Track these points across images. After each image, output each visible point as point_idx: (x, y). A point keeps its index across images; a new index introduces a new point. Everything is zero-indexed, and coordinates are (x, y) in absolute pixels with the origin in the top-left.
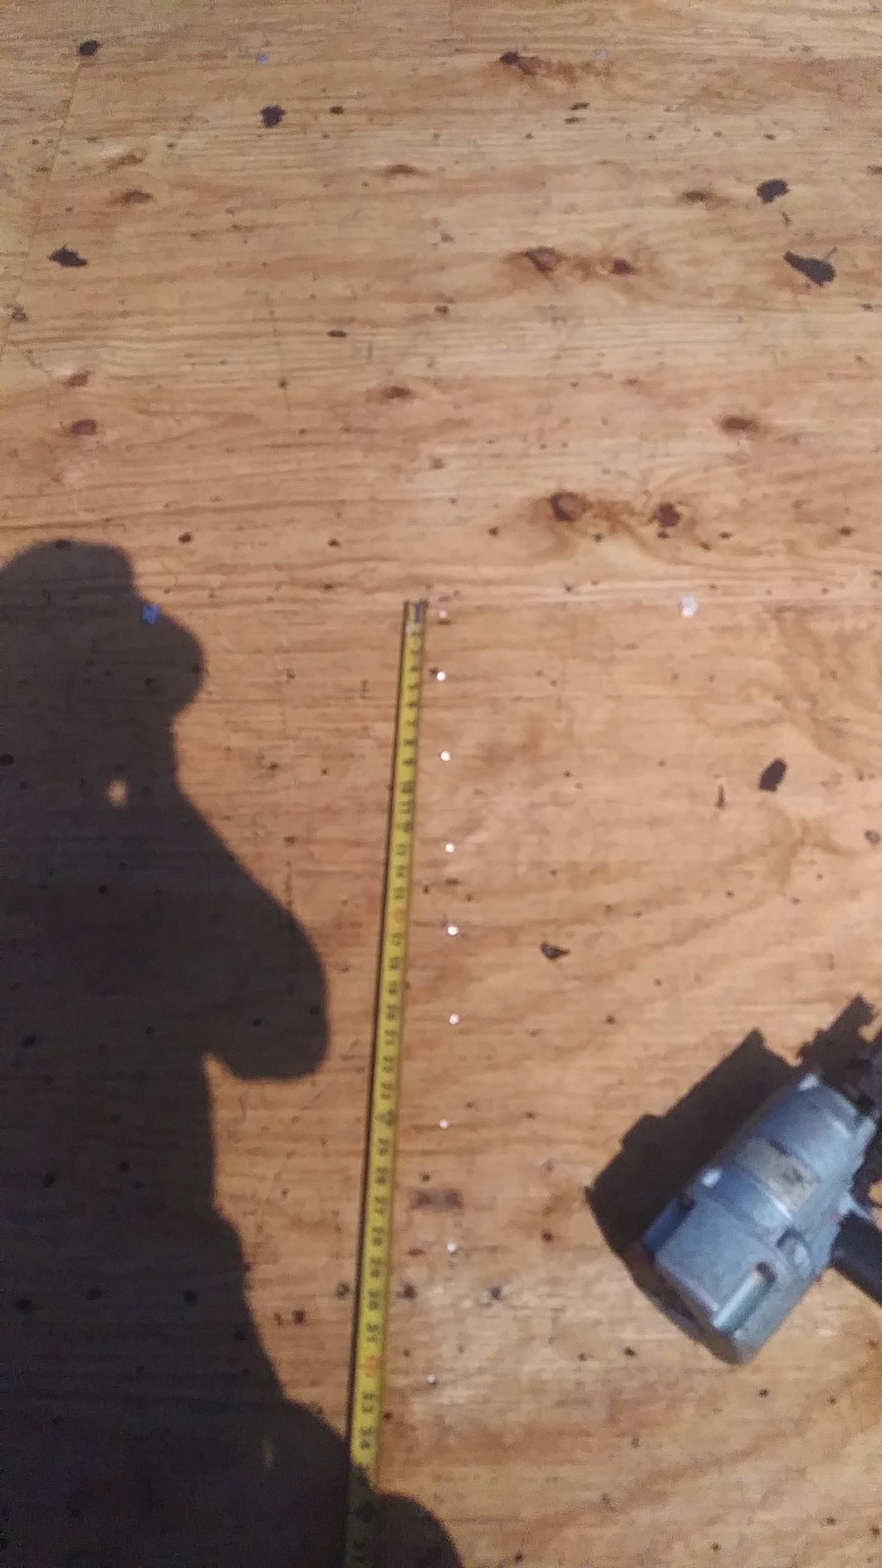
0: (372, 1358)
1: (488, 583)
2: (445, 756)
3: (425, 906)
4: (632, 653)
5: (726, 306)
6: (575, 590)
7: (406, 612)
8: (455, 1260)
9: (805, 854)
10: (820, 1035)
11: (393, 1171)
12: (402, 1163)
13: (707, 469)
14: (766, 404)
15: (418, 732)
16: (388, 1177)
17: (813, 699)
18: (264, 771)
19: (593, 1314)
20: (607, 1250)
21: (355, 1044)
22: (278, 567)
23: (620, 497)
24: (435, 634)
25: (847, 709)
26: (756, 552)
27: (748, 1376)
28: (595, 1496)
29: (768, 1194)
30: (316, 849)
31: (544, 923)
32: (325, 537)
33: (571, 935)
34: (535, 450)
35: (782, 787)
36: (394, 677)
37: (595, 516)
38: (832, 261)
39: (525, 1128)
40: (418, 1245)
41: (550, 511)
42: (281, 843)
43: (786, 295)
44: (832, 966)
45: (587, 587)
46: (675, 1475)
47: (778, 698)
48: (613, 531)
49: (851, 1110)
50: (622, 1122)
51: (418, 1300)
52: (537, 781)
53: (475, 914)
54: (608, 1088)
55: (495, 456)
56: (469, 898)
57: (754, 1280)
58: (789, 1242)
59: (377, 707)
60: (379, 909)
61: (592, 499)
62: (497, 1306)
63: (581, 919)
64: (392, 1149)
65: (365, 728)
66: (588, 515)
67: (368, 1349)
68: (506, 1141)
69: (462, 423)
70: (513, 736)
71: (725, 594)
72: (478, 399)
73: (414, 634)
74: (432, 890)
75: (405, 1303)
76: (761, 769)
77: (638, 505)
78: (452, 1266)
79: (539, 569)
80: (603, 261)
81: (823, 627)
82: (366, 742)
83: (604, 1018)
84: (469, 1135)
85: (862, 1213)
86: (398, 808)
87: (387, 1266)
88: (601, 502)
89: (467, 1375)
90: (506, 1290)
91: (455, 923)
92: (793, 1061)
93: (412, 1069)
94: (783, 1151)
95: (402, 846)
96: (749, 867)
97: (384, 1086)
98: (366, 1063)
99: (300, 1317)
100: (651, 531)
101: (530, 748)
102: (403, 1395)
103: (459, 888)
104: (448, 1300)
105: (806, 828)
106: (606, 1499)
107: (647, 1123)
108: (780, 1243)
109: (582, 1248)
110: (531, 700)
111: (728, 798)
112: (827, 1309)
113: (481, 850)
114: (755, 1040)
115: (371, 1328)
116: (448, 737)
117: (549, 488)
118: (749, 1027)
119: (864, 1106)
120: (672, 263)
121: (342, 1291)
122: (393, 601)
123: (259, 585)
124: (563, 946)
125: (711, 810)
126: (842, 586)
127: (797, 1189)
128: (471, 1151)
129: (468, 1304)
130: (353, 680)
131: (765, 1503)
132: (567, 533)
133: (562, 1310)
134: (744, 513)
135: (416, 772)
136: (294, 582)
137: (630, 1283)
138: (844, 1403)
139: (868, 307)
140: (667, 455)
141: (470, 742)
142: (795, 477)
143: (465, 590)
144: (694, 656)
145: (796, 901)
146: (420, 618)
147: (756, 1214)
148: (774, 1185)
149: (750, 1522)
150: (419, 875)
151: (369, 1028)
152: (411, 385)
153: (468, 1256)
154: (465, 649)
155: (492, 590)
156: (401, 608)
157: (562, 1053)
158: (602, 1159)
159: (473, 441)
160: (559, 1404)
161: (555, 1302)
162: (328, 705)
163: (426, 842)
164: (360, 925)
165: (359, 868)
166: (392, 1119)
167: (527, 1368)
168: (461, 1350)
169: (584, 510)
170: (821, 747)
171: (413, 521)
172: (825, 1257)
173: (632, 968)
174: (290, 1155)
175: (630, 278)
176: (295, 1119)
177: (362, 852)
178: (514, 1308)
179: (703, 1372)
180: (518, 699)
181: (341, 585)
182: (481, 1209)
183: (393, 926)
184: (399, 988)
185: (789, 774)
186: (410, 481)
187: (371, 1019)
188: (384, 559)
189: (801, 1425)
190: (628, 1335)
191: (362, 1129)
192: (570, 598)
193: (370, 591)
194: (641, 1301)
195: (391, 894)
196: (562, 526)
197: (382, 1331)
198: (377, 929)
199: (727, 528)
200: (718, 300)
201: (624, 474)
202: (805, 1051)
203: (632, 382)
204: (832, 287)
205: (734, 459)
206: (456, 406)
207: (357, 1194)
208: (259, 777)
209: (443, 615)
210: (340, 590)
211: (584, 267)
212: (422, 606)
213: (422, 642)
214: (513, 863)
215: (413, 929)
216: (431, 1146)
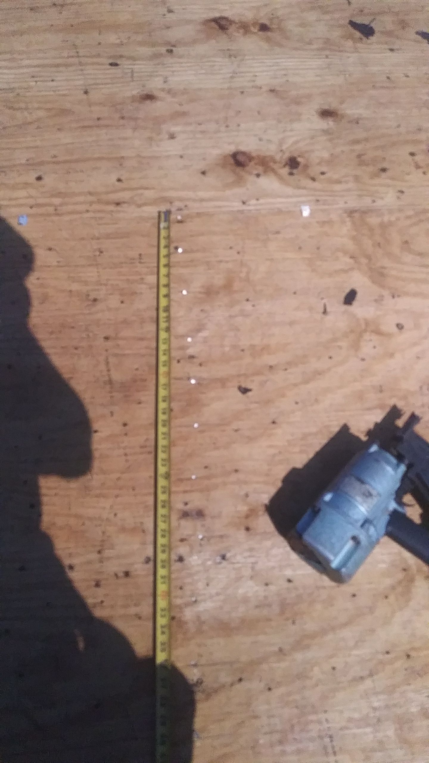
0: (163, 592)
1: (202, 200)
2: (185, 292)
3: (178, 370)
4: (278, 236)
5: (318, 49)
6: (247, 203)
7: (159, 216)
8: (202, 542)
9: (367, 336)
10: (377, 425)
11: (169, 502)
12: (173, 497)
13: (312, 138)
14: (342, 103)
15: (169, 280)
16: (167, 505)
17: (369, 257)
18: (90, 303)
19: (271, 564)
20: (276, 533)
21: (147, 440)
22: (90, 193)
23: (268, 154)
24: (175, 229)
25: (386, 262)
26: (339, 182)
27: (347, 588)
28: (276, 649)
29: (356, 503)
30: (120, 342)
31: (239, 376)
32: (113, 178)
33: (253, 381)
34: (223, 129)
35: (355, 303)
36: (155, 251)
37: (256, 164)
38: (373, 25)
39: (234, 477)
40: (184, 537)
41: (232, 161)
42: (102, 340)
43: (350, 43)
44: (381, 391)
45: (253, 202)
46: (313, 636)
47: (352, 257)
48: (265, 172)
49: (394, 461)
50: (282, 472)
51: (185, 562)
52: (231, 305)
53: (204, 372)
54: (274, 455)
55: (202, 132)
56: (201, 365)
57: (350, 544)
58: (367, 525)
59: (148, 267)
60: (154, 371)
61: (254, 154)
62: (224, 563)
63: (258, 373)
64: (168, 491)
65: (142, 279)
66: (252, 163)
67: (161, 588)
68: (225, 484)
69: (184, 114)
70: (219, 280)
71: (324, 204)
72: (192, 101)
73: (164, 228)
74: (182, 361)
75: (179, 564)
76: (344, 295)
77: (278, 157)
78: (201, 545)
79: (228, 193)
80: (254, 24)
81: (373, 220)
82: (143, 286)
83: (271, 421)
84: (206, 482)
85: (400, 509)
86: (161, 320)
87: (169, 548)
88: (258, 156)
89: (211, 597)
90: (228, 555)
91: (195, 378)
92: (364, 438)
93: (176, 452)
94: (362, 482)
95: (165, 339)
96: (339, 344)
97: (162, 460)
98: (152, 449)
99: (127, 574)
100: (285, 171)
101: (228, 286)
102: (180, 608)
103: (195, 360)
104: (200, 562)
105: (367, 323)
106: (281, 650)
107: (294, 472)
108: (362, 526)
109: (265, 533)
110: (227, 262)
111: (328, 309)
112: (382, 554)
113: (205, 340)
114: (345, 429)
115: (162, 577)
116: (185, 282)
117: (232, 149)
118: (342, 423)
119: (400, 458)
120: (291, 25)
121: (148, 560)
122: (152, 211)
123: (81, 203)
124: (249, 386)
125: (319, 316)
126: (382, 198)
127: (369, 500)
128: (207, 490)
129: (209, 563)
130: (134, 254)
131: (356, 646)
132: (242, 173)
133: (256, 563)
134: (332, 161)
135: (169, 301)
136: (99, 202)
137: (288, 549)
138: (392, 598)
139: (392, 50)
140: (291, 130)
141: (197, 285)
142: (357, 142)
143: (190, 204)
144: (310, 237)
145: (363, 360)
146: (167, 219)
147: (351, 513)
148: (359, 499)
149: (350, 655)
150: (174, 354)
151: (153, 431)
152: (156, 93)
153: (209, 540)
154: (192, 236)
155: (204, 204)
156: (157, 214)
157: (251, 439)
158: (272, 491)
159: (190, 124)
160: (257, 607)
161: (253, 560)
162: (122, 267)
163: (177, 337)
164: (146, 380)
165: (143, 351)
166: (167, 476)
167: (241, 591)
168: (208, 585)
169: (250, 161)
170: (373, 282)
171: (161, 168)
172: (383, 531)
173: (283, 396)
174: (117, 496)
175: (269, 34)
176: (118, 479)
177: (145, 343)
178: (233, 563)
179: (324, 587)
180: (221, 261)
181: (124, 202)
182: (213, 517)
183: (162, 380)
184: (167, 411)
185: (359, 296)
186: (158, 146)
187: (153, 426)
188: (147, 189)
189: (371, 609)
190: (289, 573)
191: (152, 482)
192: (245, 207)
193: (139, 206)
194: (294, 556)
195: (161, 364)
196: (238, 170)
197: (168, 579)
198: (154, 381)
199: (324, 169)
200: (315, 46)
201: (269, 141)
202: (369, 433)
203: (272, 91)
204: (373, 39)
205: (326, 132)
206: (181, 105)
207: (152, 513)
208: (88, 305)
209: (179, 218)
210: (125, 205)
211: (245, 27)
212: (168, 213)
213: (169, 232)
214: (222, 346)
215: (172, 381)
216: (188, 488)
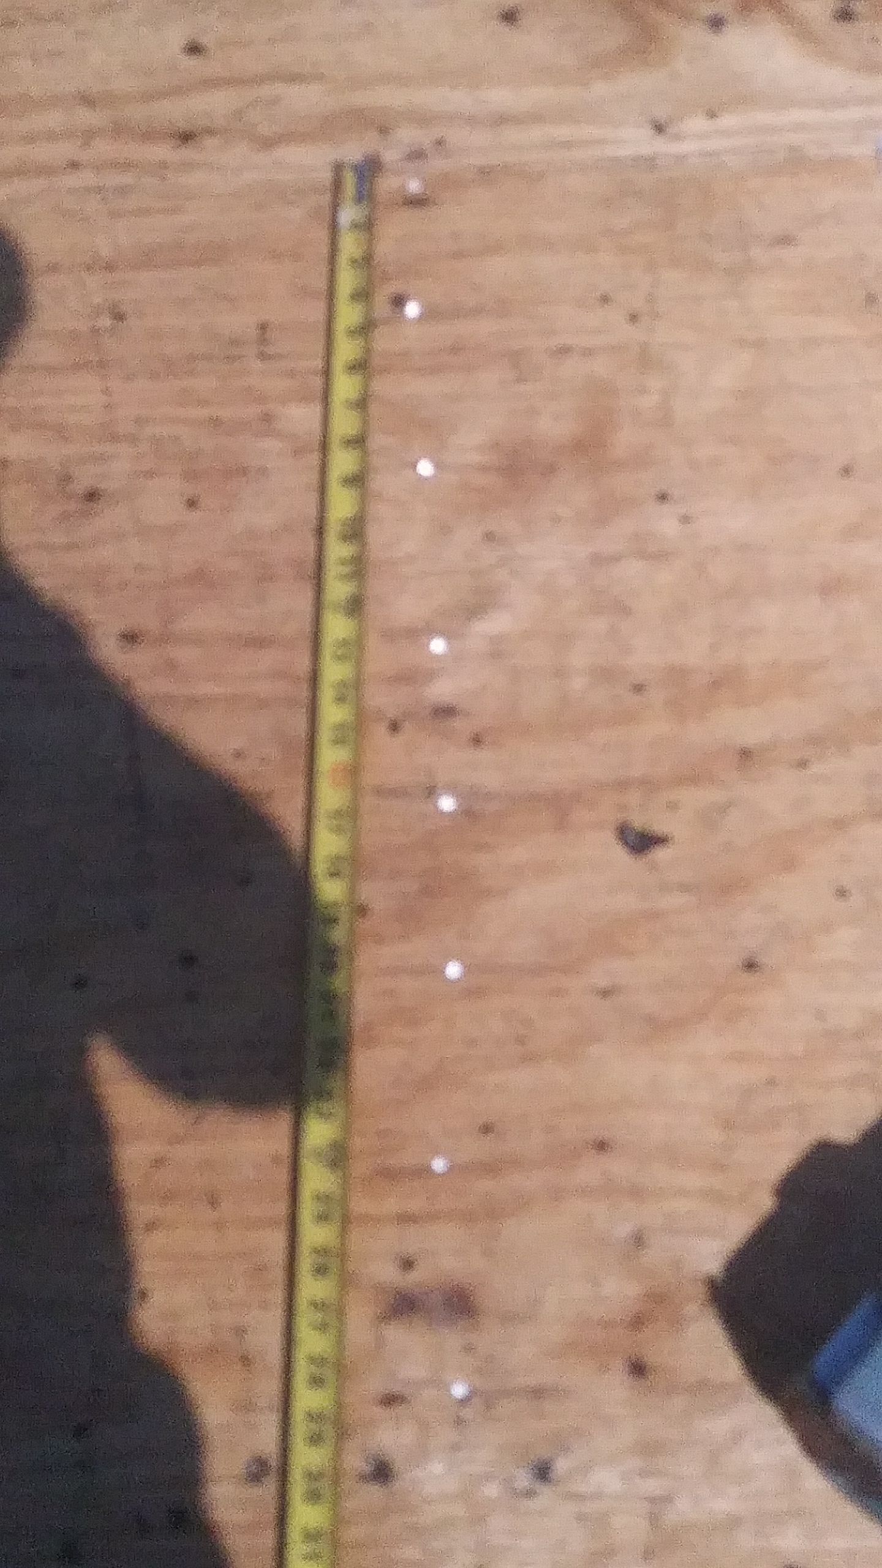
1: (501, 120)
2: (425, 468)
3: (391, 758)
4: (786, 253)
6: (671, 130)
7: (337, 185)
8: (467, 1413)
11: (343, 1255)
12: (358, 1238)
15: (366, 421)
16: (334, 1264)
18: (72, 506)
19: (725, 1506)
20: (749, 1390)
22: (87, 100)
24: (399, 229)
30: (181, 654)
31: (623, 785)
32: (176, 37)
33: (673, 806)
36: (316, 312)
39: (591, 1169)
40: (396, 1389)
42: (111, 643)
45: (697, 123)
48: (747, 9)
51: (397, 1485)
52: (603, 513)
53: (488, 770)
54: (748, 1092)
56: (477, 741)
59: (291, 374)
60: (302, 762)
62: (546, 1495)
63: (693, 778)
64: (339, 1212)
65: (267, 418)
68: (557, 1195)
70: (556, 424)
73: (355, 226)
74: (407, 726)
75: (374, 1492)
78: (459, 1422)
79: (600, 89)
82: (270, 444)
83: (740, 959)
84: (486, 1185)
86: (333, 570)
87: (336, 1427)
90: (561, 1466)
91: (452, 789)
93: (376, 1067)
95: (345, 643)
101: (590, 447)
103: (457, 723)
104: (454, 1485)
109: (703, 1386)
110: (588, 353)
113: (497, 650)
115: (310, 1536)
116: (429, 429)
121: (255, 1472)
122: (312, 162)
123: (51, 136)
124: (658, 826)
128: (490, 1213)
129: (491, 1490)
130: (239, 322)
132: (656, 16)
135: (363, 501)
136: (119, 130)
141: (473, 438)
143: (456, 136)
146: (365, 195)
150: (378, 698)
153: (489, 1405)
154: (459, 255)
155: (512, 135)
156: (330, 175)
157: (660, 1028)
161: (652, 1486)
162: (194, 373)
163: (390, 635)
164: (267, 797)
165: (264, 688)
166: (338, 1157)
173: (790, 865)
176: (159, 1162)
177: (267, 659)
178: (580, 1497)
180: (564, 351)
181: (210, 132)
182: (509, 1318)
183: (330, 797)
184: (346, 914)
188: (294, 78)
190: (789, 1542)
191: (282, 1176)
192: (661, 146)
193: (268, 143)
195: (325, 736)
197: (331, 1542)
198: (300, 801)
207: (277, 1296)
208: (65, 516)
209: (414, 186)
210: (210, 142)
212: (370, 169)
213: (370, 242)
214: (560, 673)
215: (368, 802)
216: (415, 1205)
